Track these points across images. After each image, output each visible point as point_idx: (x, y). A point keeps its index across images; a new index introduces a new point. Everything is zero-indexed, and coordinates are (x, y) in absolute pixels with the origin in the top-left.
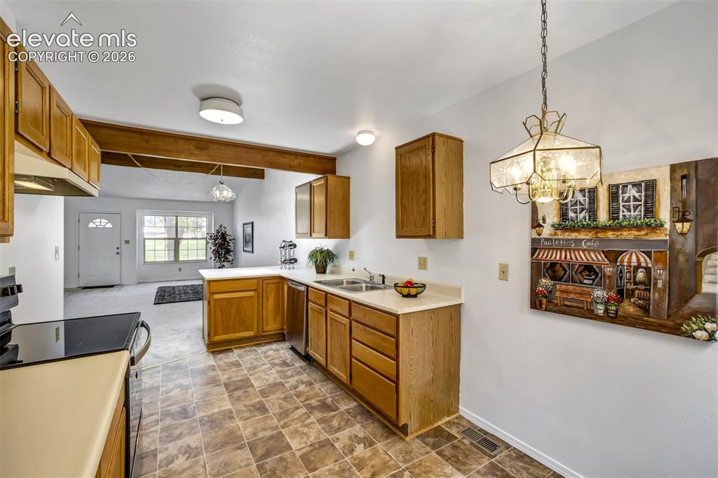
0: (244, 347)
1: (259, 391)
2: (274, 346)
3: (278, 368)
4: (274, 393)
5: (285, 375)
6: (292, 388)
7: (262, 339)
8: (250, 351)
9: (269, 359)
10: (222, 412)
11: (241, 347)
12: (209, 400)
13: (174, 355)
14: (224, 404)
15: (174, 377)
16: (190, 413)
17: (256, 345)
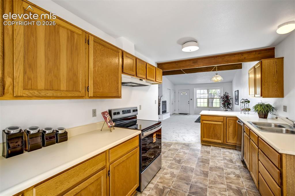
0: (216, 147)
1: (210, 167)
2: (231, 151)
3: (226, 161)
4: (216, 171)
5: (227, 166)
6: (227, 173)
7: (226, 146)
8: (218, 149)
9: (224, 156)
10: (191, 167)
11: (215, 146)
12: (189, 161)
13: (189, 141)
14: (194, 165)
15: (184, 148)
16: (181, 163)
17: (222, 147)
